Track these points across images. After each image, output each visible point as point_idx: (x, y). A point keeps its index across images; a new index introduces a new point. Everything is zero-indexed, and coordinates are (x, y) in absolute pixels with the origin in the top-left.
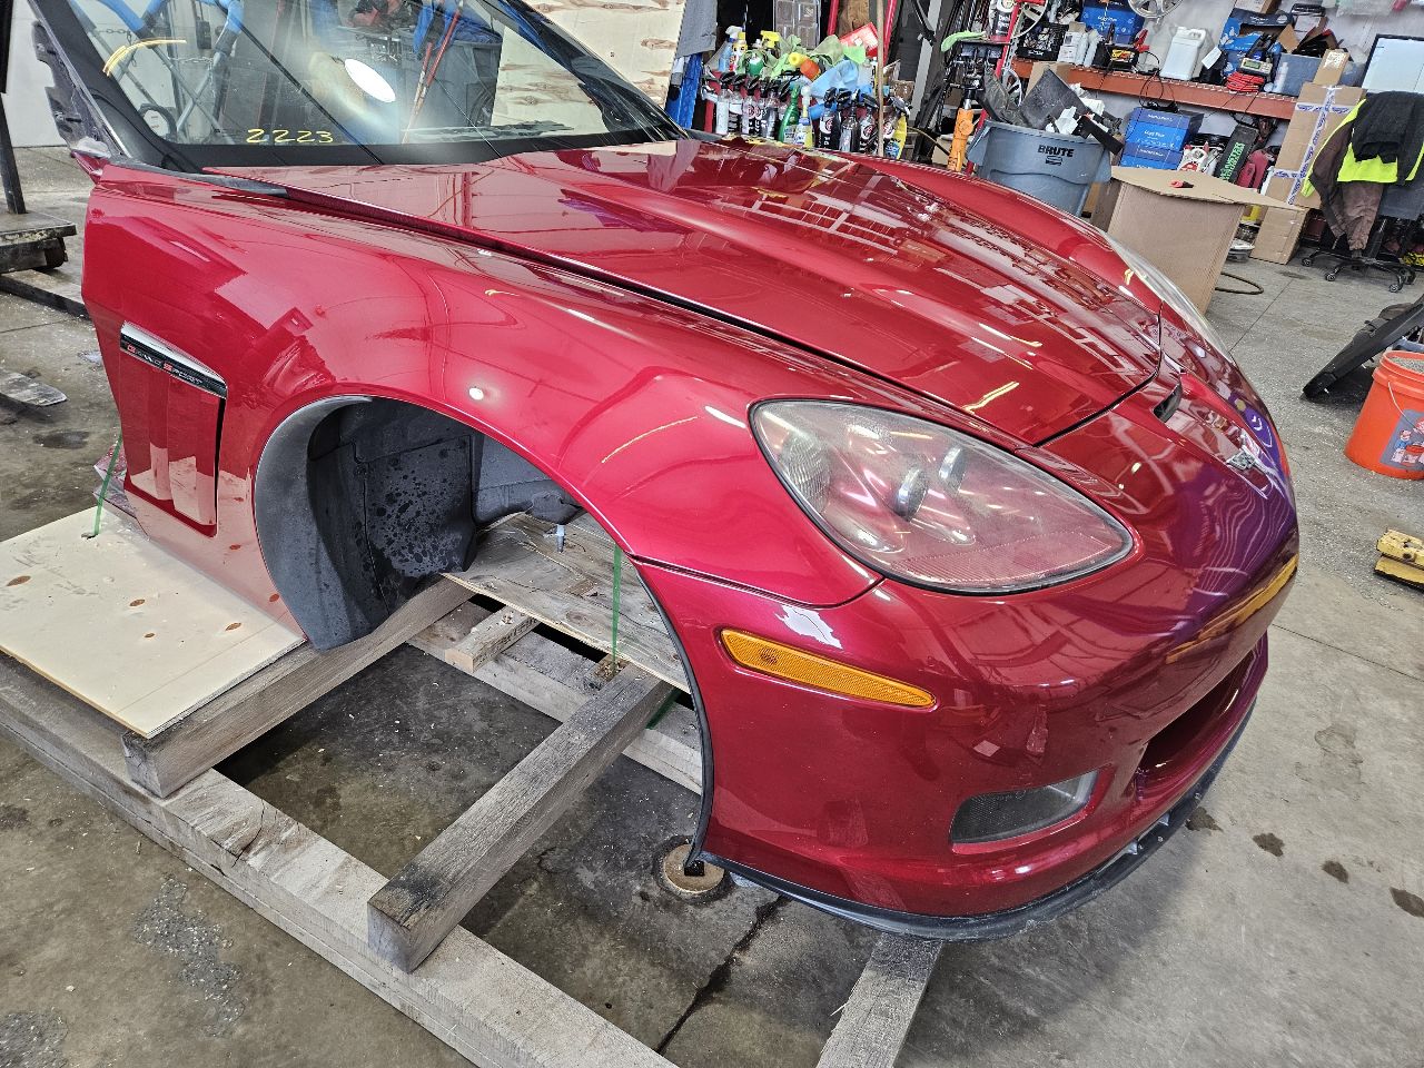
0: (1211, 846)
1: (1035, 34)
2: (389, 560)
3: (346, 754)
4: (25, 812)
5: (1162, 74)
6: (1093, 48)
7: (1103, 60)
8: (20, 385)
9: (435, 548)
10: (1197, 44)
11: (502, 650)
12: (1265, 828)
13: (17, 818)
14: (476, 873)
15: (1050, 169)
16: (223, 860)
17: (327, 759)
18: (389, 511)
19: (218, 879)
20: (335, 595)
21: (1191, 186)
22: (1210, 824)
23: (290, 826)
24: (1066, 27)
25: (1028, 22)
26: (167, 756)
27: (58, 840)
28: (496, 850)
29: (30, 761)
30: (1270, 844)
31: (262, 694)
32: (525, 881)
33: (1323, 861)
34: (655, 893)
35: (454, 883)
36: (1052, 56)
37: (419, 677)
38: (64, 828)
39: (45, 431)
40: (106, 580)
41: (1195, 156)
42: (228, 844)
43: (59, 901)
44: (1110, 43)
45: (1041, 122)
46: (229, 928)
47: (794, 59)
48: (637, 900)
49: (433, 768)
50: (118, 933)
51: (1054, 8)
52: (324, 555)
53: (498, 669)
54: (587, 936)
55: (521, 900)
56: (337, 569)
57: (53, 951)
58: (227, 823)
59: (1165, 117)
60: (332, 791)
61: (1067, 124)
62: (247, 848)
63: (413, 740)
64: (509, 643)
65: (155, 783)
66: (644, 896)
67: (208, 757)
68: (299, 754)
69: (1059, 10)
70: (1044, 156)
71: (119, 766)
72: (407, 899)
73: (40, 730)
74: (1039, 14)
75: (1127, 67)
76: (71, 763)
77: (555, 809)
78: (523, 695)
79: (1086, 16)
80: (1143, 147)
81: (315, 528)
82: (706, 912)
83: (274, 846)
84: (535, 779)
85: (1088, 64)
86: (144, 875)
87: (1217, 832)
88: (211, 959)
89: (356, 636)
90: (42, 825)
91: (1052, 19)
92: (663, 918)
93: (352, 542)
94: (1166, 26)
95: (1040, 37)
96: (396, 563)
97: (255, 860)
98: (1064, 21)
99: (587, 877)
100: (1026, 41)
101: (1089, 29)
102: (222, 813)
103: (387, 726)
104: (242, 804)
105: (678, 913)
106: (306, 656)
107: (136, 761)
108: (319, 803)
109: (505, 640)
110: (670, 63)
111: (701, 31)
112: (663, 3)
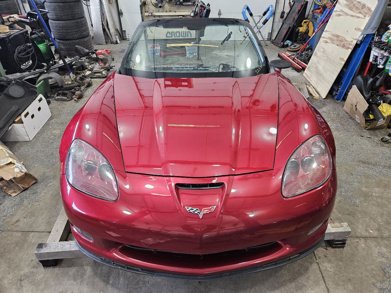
110: (358, 36)
111: (371, 27)
112: (365, 16)
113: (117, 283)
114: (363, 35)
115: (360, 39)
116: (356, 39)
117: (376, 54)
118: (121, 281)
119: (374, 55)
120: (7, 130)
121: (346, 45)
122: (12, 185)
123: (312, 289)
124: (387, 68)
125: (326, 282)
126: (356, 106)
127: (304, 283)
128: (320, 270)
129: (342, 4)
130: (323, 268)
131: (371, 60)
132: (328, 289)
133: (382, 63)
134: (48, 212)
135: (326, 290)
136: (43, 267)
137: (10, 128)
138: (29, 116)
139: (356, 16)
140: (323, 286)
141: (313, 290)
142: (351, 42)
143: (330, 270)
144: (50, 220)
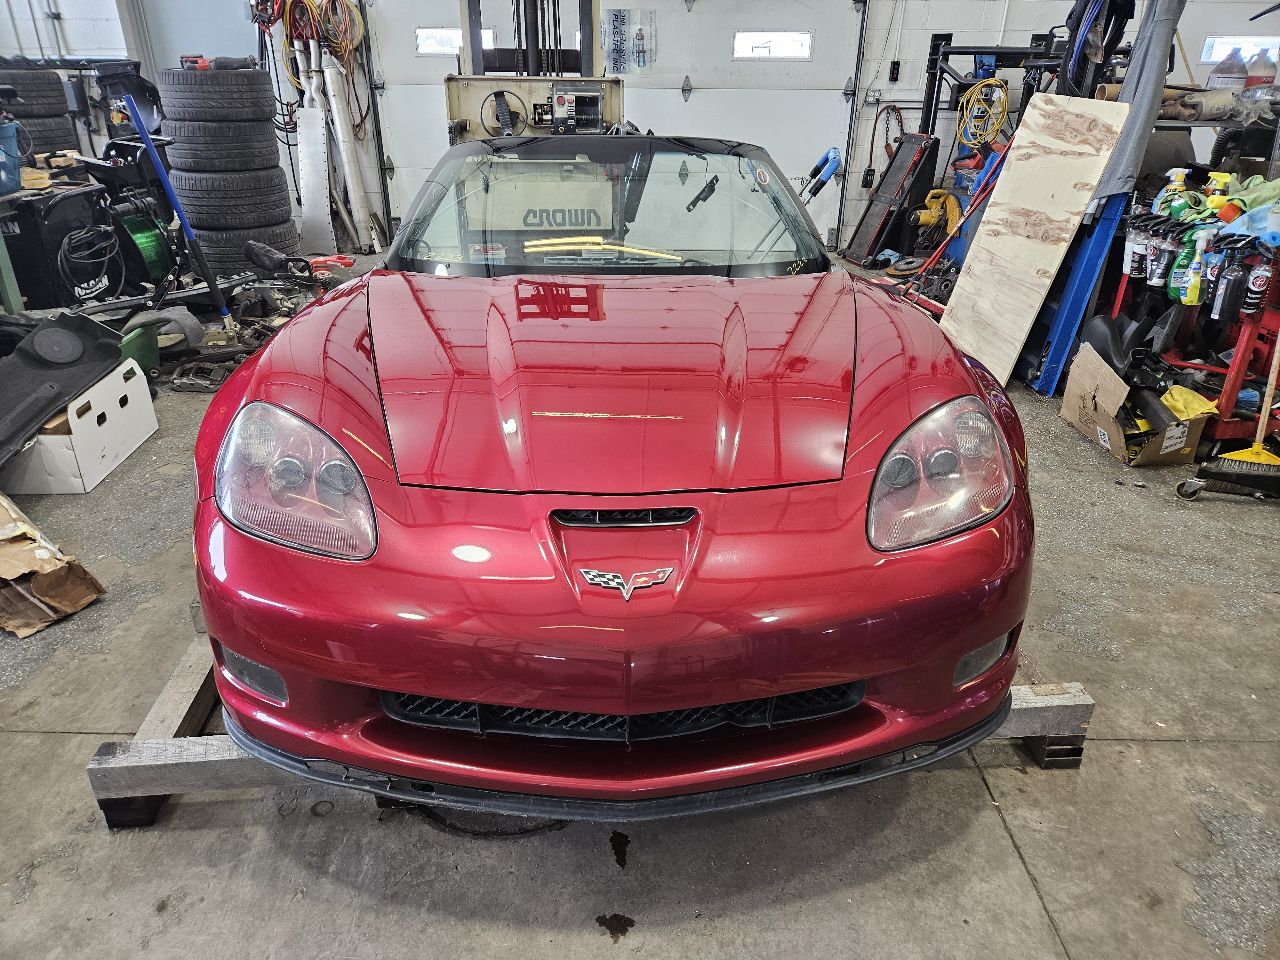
47: (1212, 201)
110: (1085, 204)
111: (1118, 175)
112: (1098, 150)
113: (353, 870)
114: (1096, 201)
115: (1091, 210)
116: (1078, 214)
117: (1140, 250)
118: (365, 867)
119: (1134, 253)
120: (18, 452)
121: (1051, 233)
122: (21, 606)
123: (982, 880)
124: (1173, 284)
125: (1027, 859)
126: (1094, 397)
127: (958, 863)
128: (1006, 828)
129: (1033, 126)
130: (1016, 822)
131: (1127, 269)
132: (1034, 880)
133: (1159, 271)
134: (131, 680)
135: (1028, 881)
136: (107, 830)
137: (27, 446)
138: (92, 415)
139: (1073, 153)
140: (1017, 871)
141: (987, 882)
142: (1064, 223)
143: (1038, 827)
144: (137, 702)
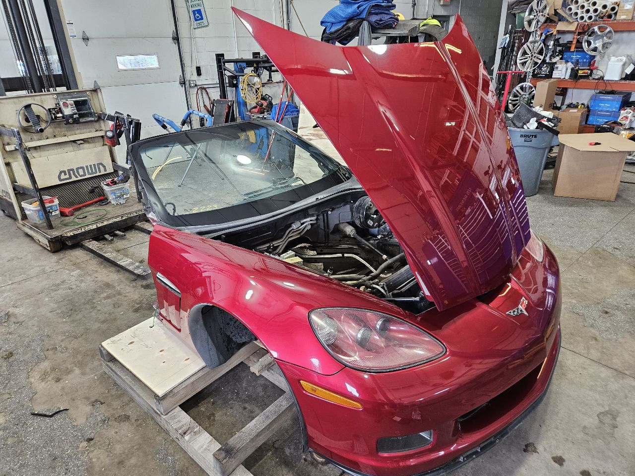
0: (532, 460)
1: (540, 67)
2: (232, 339)
3: (219, 402)
4: (129, 416)
5: (605, 79)
6: (569, 71)
7: (575, 75)
8: (138, 267)
9: (246, 334)
10: (622, 63)
11: (269, 367)
12: (559, 453)
13: (127, 418)
14: (245, 448)
15: (527, 144)
16: (179, 436)
17: (213, 403)
18: (231, 323)
19: (178, 442)
20: (214, 352)
21: (600, 144)
22: (535, 451)
23: (197, 427)
24: (556, 63)
25: (536, 63)
26: (165, 403)
27: (137, 426)
28: (252, 440)
29: (132, 400)
30: (559, 461)
31: (192, 383)
32: (268, 451)
33: (581, 470)
34: (309, 459)
35: (237, 451)
36: (549, 76)
37: (245, 374)
38: (139, 422)
39: (144, 283)
40: (154, 343)
41: (627, 113)
42: (180, 431)
43: (135, 446)
44: (577, 68)
45: (521, 124)
46: (180, 458)
48: (303, 461)
49: (245, 408)
50: (150, 457)
51: (548, 56)
52: (210, 340)
53: (269, 373)
54: (284, 472)
55: (265, 458)
56: (214, 344)
57: (133, 461)
58: (181, 424)
59: (610, 97)
60: (213, 415)
61: (533, 125)
62: (185, 433)
63: (240, 398)
64: (271, 365)
65: (162, 410)
66: (305, 460)
67: (177, 403)
68: (205, 401)
69: (551, 56)
70: (523, 139)
71: (153, 403)
72: (223, 454)
73: (133, 390)
74: (540, 59)
75: (587, 77)
76: (142, 403)
77: (276, 427)
78: (277, 383)
79: (565, 56)
80: (599, 111)
81: (206, 333)
82: (326, 467)
83: (192, 433)
84: (268, 417)
85: (567, 77)
86: (159, 438)
87: (537, 454)
88: (174, 467)
89: (220, 364)
90: (133, 421)
91: (547, 61)
92: (310, 468)
93: (219, 334)
94: (606, 57)
95: (543, 68)
96: (234, 339)
97: (187, 437)
98: (554, 60)
99: (287, 451)
100: (536, 71)
101: (567, 62)
102: (179, 421)
103: (233, 392)
104: (184, 418)
105: (316, 467)
106: (207, 370)
107: (158, 403)
108: (209, 418)
109: (270, 364)
